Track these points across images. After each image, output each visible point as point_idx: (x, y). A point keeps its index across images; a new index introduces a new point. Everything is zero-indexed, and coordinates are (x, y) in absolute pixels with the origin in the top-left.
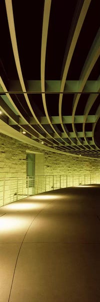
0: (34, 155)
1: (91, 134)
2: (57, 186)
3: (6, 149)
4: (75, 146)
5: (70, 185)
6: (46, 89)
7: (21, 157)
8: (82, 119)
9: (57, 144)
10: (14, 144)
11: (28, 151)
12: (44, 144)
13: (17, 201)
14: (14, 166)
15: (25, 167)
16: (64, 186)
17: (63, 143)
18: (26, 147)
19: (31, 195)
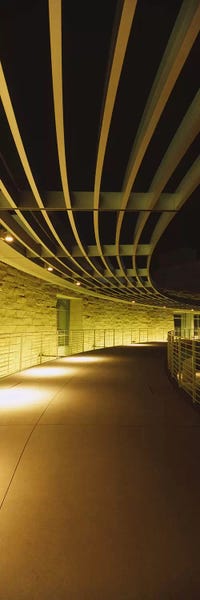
0: (69, 301)
1: (145, 272)
2: (100, 345)
3: (28, 292)
4: (133, 289)
5: (119, 343)
6: (72, 204)
7: (49, 303)
8: (130, 250)
9: (100, 285)
10: (39, 285)
11: (59, 296)
12: (81, 285)
13: (41, 365)
14: (38, 316)
15: (54, 317)
16: (109, 344)
17: (109, 285)
18: (57, 289)
19: (62, 357)
